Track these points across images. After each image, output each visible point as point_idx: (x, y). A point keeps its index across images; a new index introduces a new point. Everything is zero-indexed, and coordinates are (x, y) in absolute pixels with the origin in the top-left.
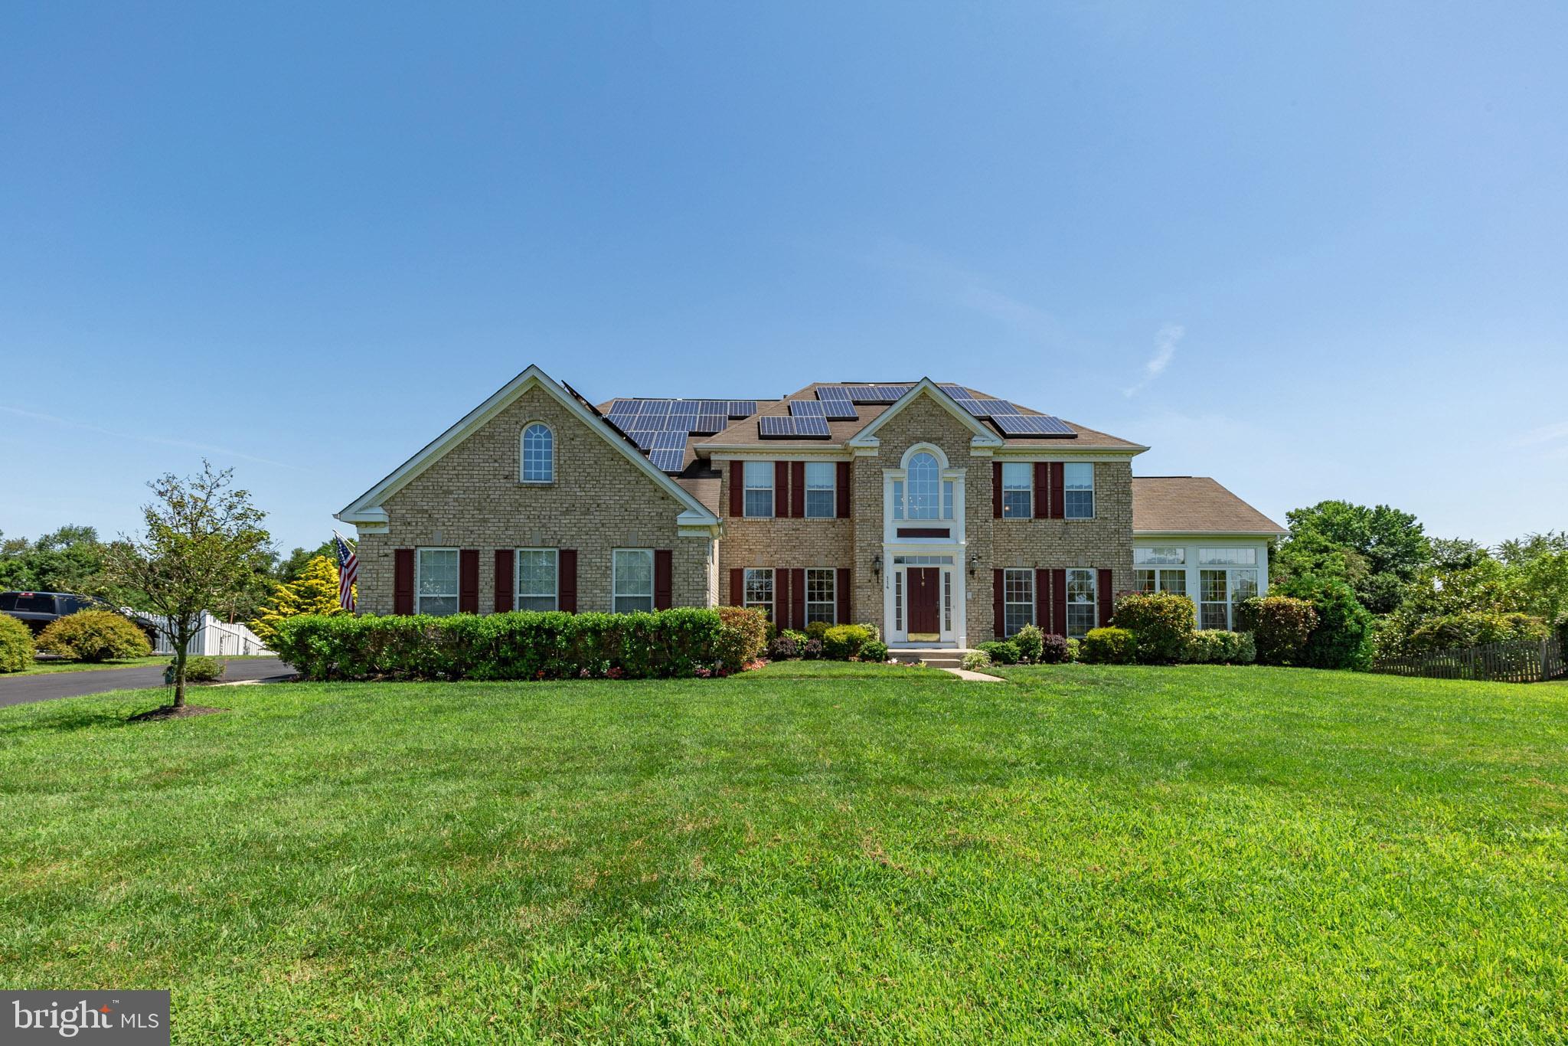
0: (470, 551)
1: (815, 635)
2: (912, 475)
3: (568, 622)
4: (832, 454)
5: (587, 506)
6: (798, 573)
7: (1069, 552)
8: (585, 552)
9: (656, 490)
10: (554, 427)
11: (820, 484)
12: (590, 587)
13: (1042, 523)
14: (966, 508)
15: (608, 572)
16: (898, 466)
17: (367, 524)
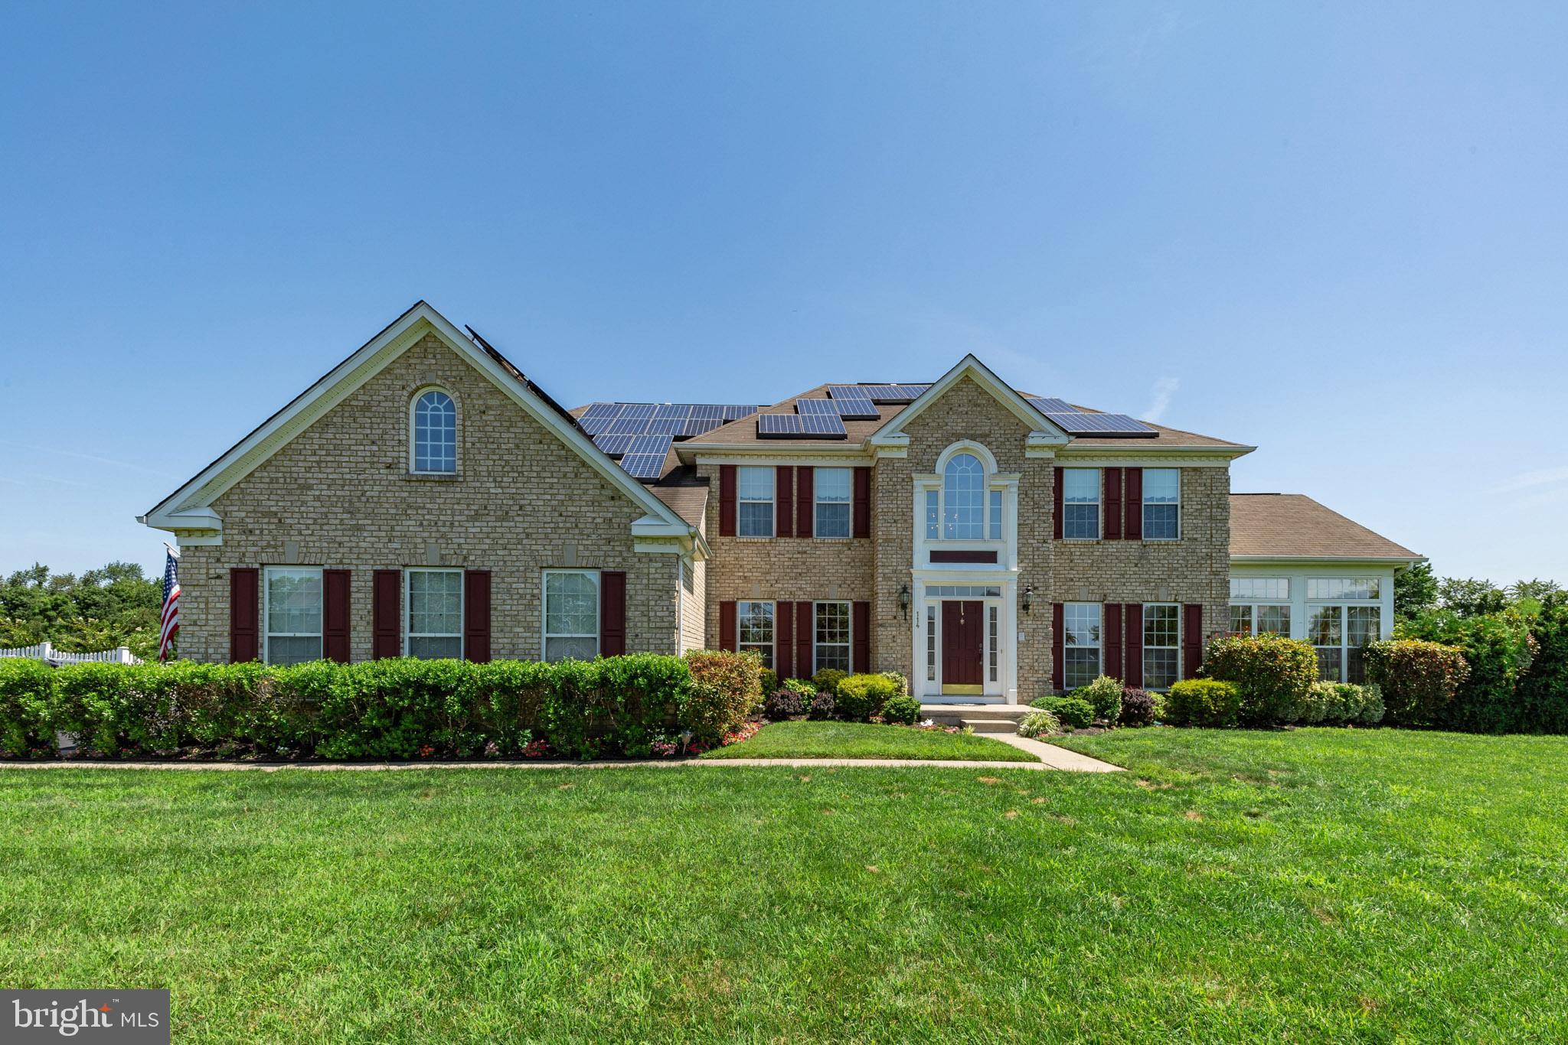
0: (337, 572)
1: (825, 687)
2: (949, 483)
3: (464, 675)
4: (848, 457)
5: (505, 508)
6: (805, 607)
7: (1147, 582)
8: (503, 574)
9: (603, 486)
10: (457, 394)
11: (833, 495)
12: (509, 624)
13: (1114, 546)
14: (1019, 525)
15: (536, 602)
16: (931, 470)
17: (190, 532)
